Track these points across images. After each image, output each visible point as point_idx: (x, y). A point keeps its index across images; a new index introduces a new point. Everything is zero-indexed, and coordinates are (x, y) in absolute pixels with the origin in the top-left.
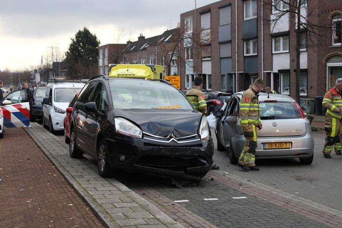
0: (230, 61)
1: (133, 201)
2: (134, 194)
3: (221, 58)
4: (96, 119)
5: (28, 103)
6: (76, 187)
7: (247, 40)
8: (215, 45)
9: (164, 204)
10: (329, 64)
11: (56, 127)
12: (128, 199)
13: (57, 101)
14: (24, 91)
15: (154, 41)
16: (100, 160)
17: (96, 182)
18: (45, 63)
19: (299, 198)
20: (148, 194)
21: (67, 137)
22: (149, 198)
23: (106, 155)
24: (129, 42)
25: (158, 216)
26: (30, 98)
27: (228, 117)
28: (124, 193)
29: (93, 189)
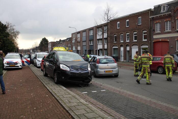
0: (85, 46)
1: (69, 94)
2: (68, 91)
3: (83, 46)
4: (53, 64)
5: (29, 58)
6: (48, 88)
7: (90, 41)
8: (81, 42)
9: (79, 94)
10: (113, 47)
11: (38, 66)
12: (67, 93)
13: (38, 58)
14: (28, 55)
15: (64, 41)
16: (55, 78)
17: (54, 86)
18: (33, 47)
19: (122, 90)
20: (73, 90)
21: (42, 69)
22: (73, 92)
23: (57, 76)
24: (57, 41)
25: (81, 101)
26: (30, 57)
27: (92, 63)
28: (65, 90)
29: (54, 89)
